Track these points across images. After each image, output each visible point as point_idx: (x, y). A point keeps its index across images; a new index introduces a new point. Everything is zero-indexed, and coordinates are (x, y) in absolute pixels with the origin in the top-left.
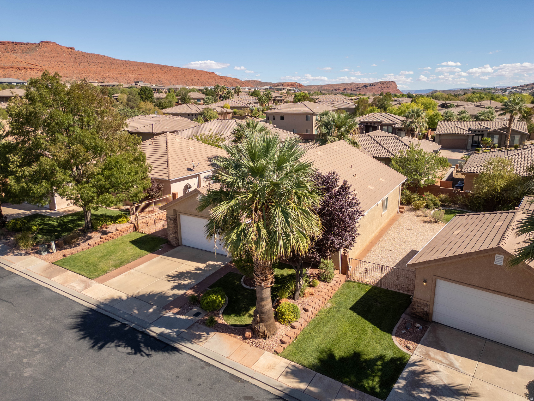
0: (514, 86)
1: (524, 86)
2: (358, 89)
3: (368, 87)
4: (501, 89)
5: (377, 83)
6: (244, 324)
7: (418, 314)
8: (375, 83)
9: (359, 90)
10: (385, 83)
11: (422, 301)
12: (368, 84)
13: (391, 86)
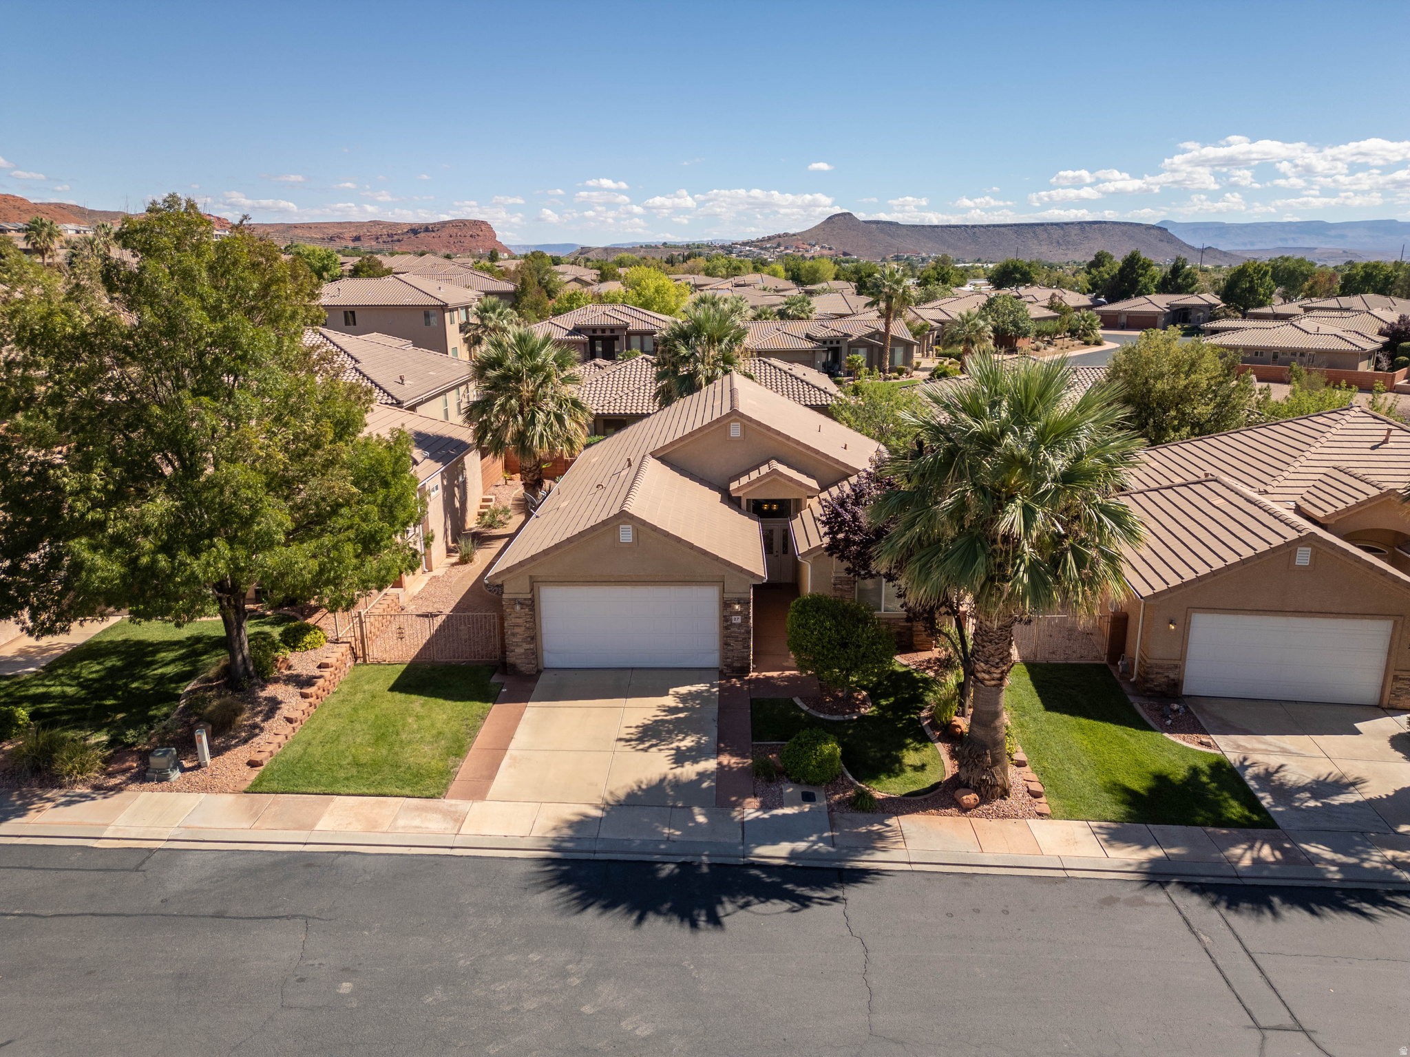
0: (745, 239)
1: (763, 240)
2: (396, 238)
3: (422, 235)
4: (722, 247)
5: (444, 224)
6: (927, 786)
7: (1157, 689)
8: (438, 223)
9: (399, 241)
10: (465, 225)
11: (1165, 662)
12: (421, 226)
13: (480, 233)
